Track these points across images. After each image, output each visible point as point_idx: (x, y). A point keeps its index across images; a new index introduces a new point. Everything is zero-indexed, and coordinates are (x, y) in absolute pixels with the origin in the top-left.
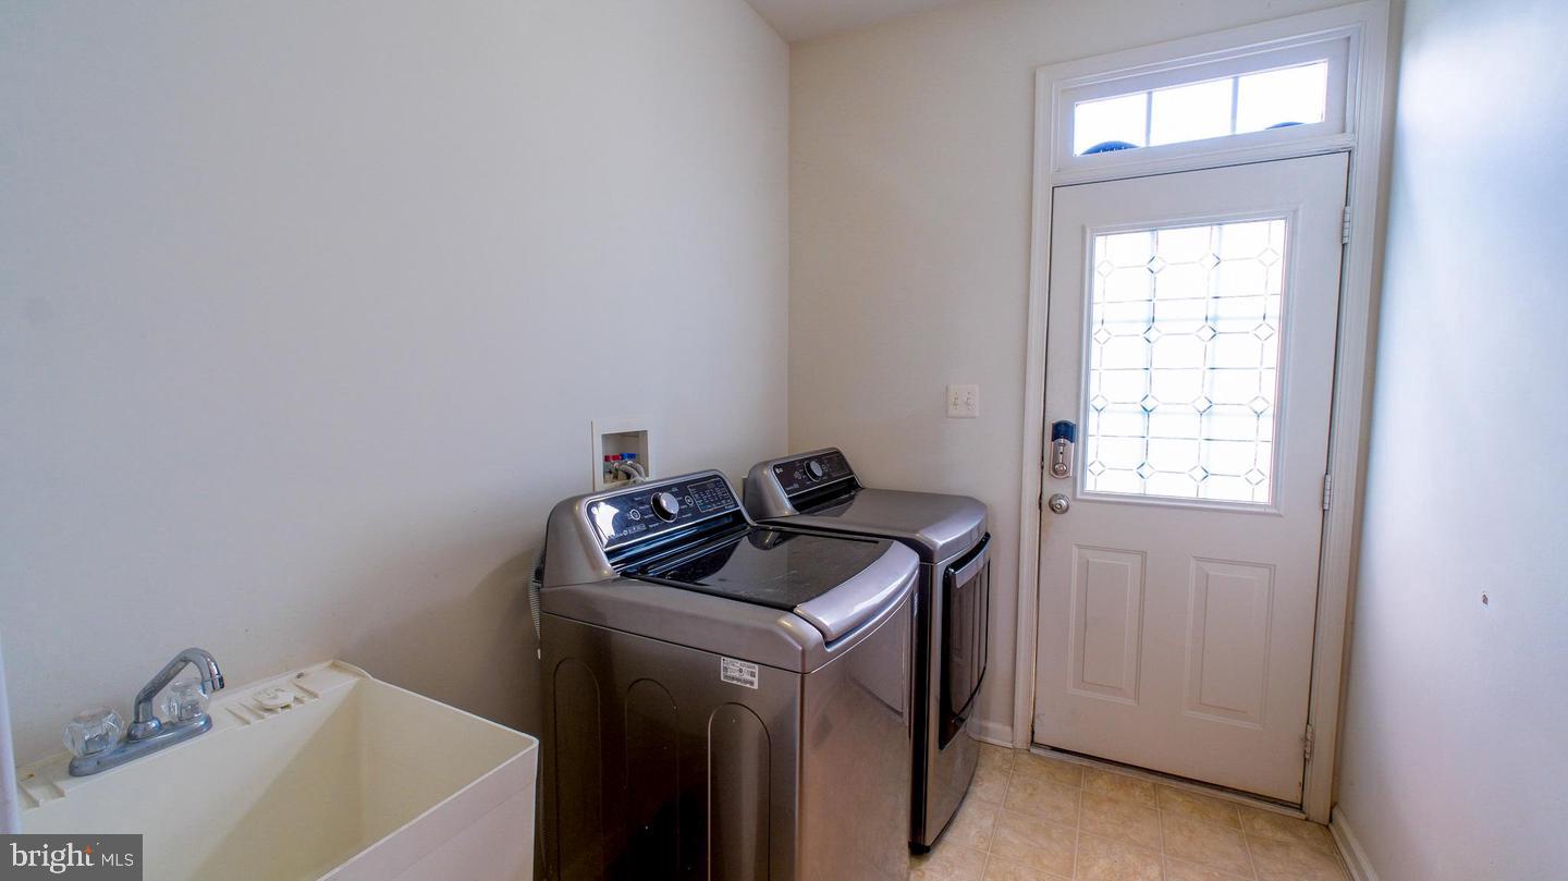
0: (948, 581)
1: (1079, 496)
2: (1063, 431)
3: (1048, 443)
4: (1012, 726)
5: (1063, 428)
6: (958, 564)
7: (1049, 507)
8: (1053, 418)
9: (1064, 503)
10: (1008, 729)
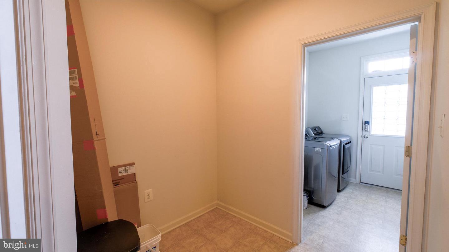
0: (344, 146)
1: (370, 135)
2: (367, 123)
3: (364, 125)
4: (356, 179)
5: (367, 122)
6: (346, 144)
7: (364, 137)
8: (365, 120)
9: (367, 136)
10: (355, 180)
